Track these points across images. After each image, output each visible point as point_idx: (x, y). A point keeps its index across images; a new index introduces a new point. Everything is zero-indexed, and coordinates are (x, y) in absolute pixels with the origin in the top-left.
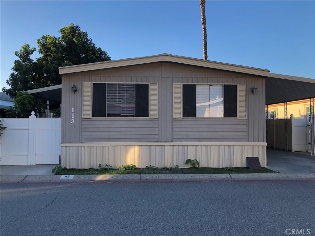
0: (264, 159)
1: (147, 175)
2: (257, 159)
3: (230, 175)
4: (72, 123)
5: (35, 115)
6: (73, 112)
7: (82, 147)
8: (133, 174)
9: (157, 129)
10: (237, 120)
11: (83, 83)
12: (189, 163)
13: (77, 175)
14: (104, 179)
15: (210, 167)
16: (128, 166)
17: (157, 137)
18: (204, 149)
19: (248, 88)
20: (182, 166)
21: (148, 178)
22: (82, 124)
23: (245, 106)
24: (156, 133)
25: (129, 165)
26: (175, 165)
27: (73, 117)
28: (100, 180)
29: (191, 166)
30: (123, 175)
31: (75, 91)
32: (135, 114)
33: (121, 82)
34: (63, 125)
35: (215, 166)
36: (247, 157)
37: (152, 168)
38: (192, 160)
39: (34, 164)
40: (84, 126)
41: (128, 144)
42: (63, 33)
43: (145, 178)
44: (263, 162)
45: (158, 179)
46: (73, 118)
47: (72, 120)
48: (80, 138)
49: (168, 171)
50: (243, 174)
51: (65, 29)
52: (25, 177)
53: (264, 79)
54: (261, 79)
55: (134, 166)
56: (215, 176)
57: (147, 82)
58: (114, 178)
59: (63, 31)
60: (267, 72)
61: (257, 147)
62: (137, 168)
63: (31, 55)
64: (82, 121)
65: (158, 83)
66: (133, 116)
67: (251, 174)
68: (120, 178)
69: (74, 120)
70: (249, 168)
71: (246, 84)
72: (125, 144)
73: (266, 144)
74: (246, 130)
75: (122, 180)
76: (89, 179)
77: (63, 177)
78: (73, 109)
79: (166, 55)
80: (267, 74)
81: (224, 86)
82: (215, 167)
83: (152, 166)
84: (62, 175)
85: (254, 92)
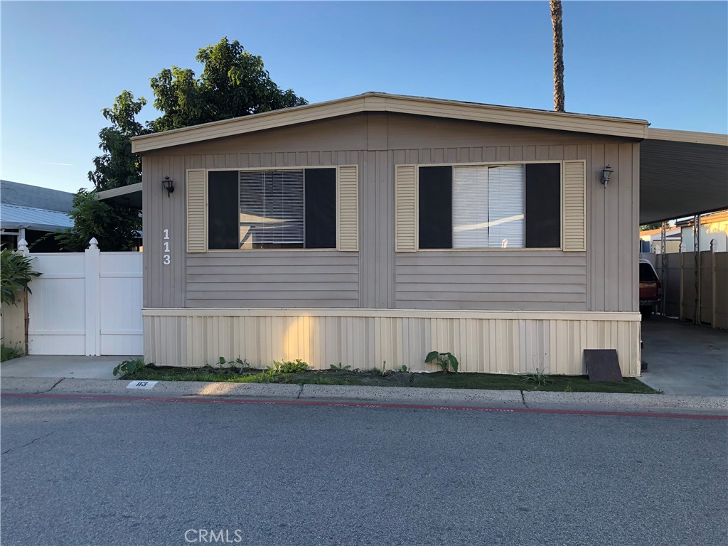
0: (634, 355)
1: (318, 387)
2: (612, 355)
3: (523, 395)
4: (165, 262)
5: (97, 245)
6: (167, 238)
7: (188, 319)
8: (287, 383)
9: (355, 278)
10: (561, 254)
11: (187, 170)
12: (435, 361)
13: (164, 383)
14: (219, 392)
15: (486, 371)
16: (290, 364)
17: (355, 295)
18: (473, 326)
19: (589, 171)
20: (417, 367)
21: (318, 394)
22: (186, 267)
23: (582, 218)
24: (355, 287)
25: (292, 362)
26: (400, 364)
27: (167, 250)
28: (209, 395)
29: (440, 369)
30: (262, 385)
31: (171, 190)
32: (304, 242)
33: (272, 166)
34: (147, 268)
35: (502, 370)
36: (584, 350)
37: (344, 370)
38: (442, 354)
39: (98, 355)
40: (190, 271)
41: (289, 312)
42: (205, 60)
43: (309, 395)
44: (630, 363)
45: (340, 398)
46: (167, 253)
47: (165, 257)
48: (183, 298)
49: (376, 380)
50: (558, 393)
51: (211, 52)
52: (57, 382)
53: (637, 147)
54: (629, 145)
55: (304, 364)
56: (481, 395)
57: (332, 165)
58: (241, 392)
59: (204, 56)
60: (642, 127)
61: (614, 324)
62: (310, 369)
63: (137, 113)
64: (186, 258)
65: (357, 166)
66: (300, 246)
67: (578, 395)
68: (252, 392)
69: (169, 257)
70: (589, 379)
71: (585, 161)
72: (282, 313)
73: (639, 317)
74: (583, 280)
75: (257, 397)
76: (186, 392)
77: (133, 384)
78: (166, 231)
79: (373, 95)
80: (642, 132)
81: (525, 167)
82: (500, 373)
83: (346, 365)
84: (134, 379)
85: (606, 182)
